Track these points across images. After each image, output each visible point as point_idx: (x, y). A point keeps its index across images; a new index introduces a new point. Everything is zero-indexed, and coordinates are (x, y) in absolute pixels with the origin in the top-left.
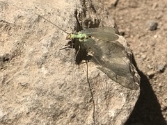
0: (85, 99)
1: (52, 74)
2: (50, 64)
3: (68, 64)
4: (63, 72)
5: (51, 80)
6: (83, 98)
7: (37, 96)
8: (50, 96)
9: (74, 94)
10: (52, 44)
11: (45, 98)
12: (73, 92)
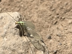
0: (25, 51)
1: (9, 40)
2: (8, 36)
3: (16, 36)
4: (14, 39)
5: (9, 43)
6: (24, 50)
7: (3, 50)
8: (9, 50)
9: (20, 48)
10: (8, 28)
11: (7, 50)
12: (19, 47)
